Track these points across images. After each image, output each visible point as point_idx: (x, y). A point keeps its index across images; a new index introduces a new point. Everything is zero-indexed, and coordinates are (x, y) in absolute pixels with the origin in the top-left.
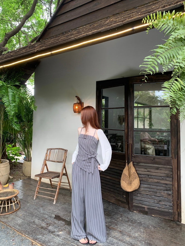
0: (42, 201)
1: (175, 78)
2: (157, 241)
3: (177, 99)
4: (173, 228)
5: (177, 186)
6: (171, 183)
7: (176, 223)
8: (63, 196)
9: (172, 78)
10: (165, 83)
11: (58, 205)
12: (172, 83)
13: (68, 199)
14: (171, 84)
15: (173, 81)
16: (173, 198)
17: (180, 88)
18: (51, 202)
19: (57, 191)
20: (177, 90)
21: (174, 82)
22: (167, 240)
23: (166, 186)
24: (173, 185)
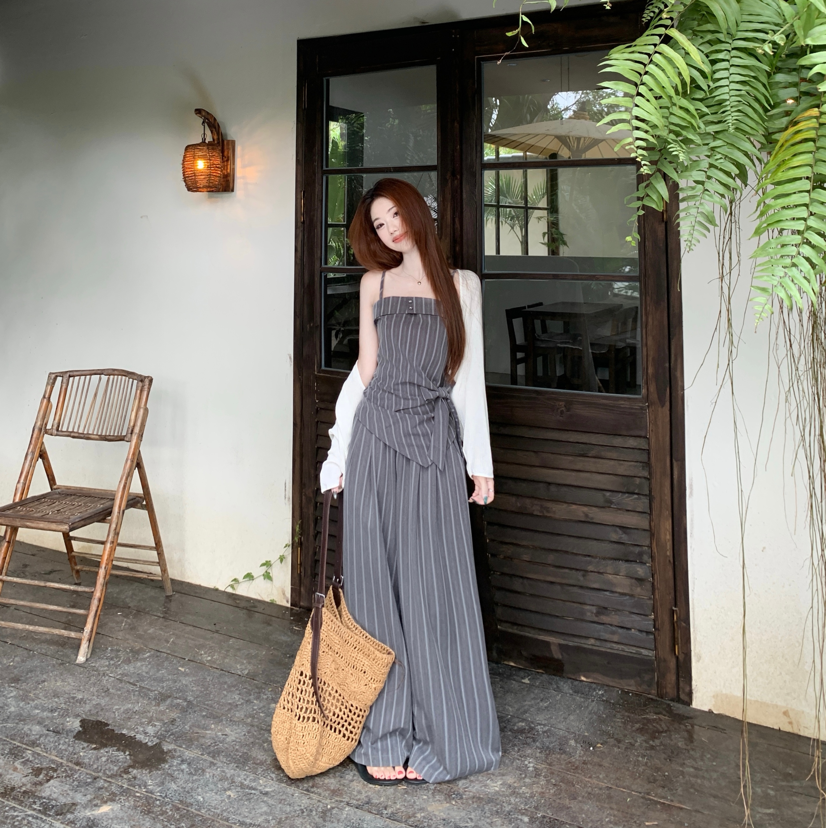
0: (19, 651)
1: (661, 31)
2: (586, 807)
3: (672, 136)
4: (654, 734)
5: (669, 537)
6: (642, 522)
7: (670, 711)
8: (126, 616)
9: (647, 33)
10: (614, 56)
11: (101, 664)
12: (649, 55)
13: (151, 631)
14: (645, 59)
15: (655, 45)
16: (653, 594)
17: (688, 80)
18: (68, 651)
19: (98, 594)
20: (672, 93)
21: (657, 49)
22: (630, 795)
23: (624, 538)
24: (651, 532)
